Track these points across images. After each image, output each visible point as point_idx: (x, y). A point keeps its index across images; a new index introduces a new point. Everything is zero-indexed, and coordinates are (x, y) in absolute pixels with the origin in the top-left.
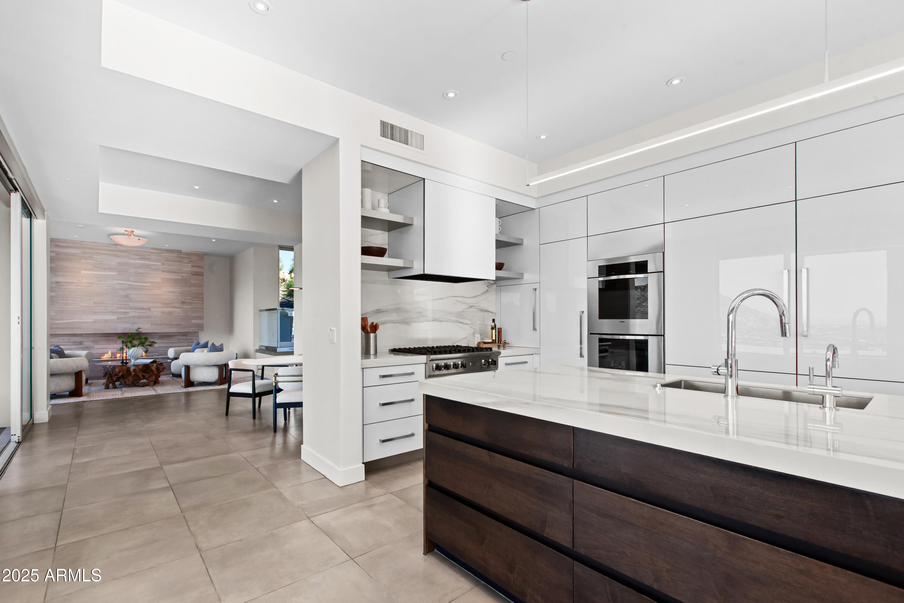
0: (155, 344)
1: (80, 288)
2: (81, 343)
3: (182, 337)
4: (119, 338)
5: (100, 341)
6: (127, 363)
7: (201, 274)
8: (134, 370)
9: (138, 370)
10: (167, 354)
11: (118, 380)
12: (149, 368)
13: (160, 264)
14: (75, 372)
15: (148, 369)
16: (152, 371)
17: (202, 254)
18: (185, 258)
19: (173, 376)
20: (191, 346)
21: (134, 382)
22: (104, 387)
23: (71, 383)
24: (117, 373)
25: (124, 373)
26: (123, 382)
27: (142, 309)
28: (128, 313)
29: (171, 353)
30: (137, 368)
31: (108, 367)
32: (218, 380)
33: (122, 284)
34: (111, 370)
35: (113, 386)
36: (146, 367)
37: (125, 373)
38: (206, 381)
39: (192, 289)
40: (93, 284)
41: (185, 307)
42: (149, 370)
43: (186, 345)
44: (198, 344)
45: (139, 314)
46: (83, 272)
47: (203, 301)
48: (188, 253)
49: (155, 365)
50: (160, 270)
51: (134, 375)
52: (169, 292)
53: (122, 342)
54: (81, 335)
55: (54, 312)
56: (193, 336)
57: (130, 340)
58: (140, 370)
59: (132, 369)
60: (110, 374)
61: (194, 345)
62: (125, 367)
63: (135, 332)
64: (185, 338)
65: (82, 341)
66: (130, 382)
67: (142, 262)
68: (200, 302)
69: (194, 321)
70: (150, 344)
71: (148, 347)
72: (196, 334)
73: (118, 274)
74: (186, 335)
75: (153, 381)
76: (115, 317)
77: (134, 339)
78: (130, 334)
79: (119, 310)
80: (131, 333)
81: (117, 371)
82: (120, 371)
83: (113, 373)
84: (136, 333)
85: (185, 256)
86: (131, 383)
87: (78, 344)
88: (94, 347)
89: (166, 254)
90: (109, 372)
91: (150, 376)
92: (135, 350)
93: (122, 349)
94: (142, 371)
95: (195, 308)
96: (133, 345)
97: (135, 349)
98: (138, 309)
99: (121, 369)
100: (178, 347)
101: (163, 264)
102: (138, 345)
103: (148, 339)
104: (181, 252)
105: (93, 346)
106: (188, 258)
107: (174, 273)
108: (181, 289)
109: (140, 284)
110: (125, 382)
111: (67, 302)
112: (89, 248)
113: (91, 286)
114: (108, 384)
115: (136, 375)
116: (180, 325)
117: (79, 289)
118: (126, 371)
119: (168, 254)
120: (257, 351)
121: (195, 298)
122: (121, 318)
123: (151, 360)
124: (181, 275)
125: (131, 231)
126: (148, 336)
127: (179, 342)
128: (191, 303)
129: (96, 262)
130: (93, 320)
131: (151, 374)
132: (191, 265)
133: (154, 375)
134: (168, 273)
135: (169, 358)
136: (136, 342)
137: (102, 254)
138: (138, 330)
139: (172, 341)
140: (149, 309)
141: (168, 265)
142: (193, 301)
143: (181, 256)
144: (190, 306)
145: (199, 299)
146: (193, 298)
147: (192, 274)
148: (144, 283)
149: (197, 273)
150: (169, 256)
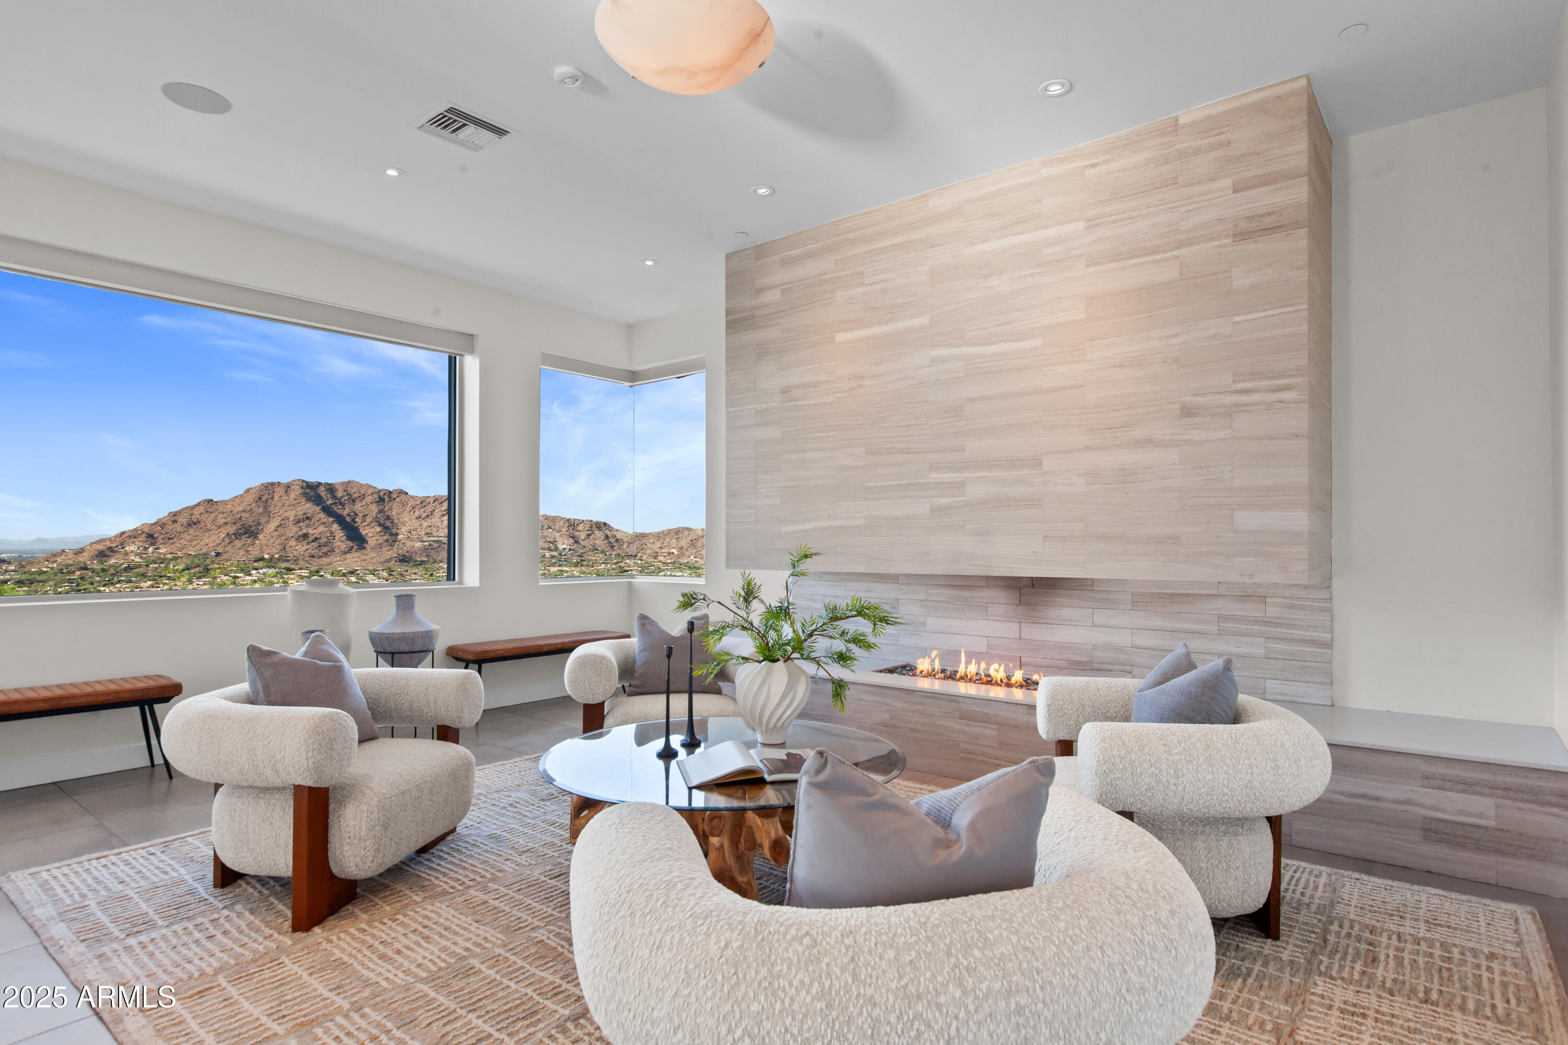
3: (1236, 609)
13: (1081, 225)
18: (1199, 150)
28: (961, 485)
33: (944, 360)
39: (1235, 323)
40: (862, 377)
41: (1196, 435)
46: (841, 337)
48: (1210, 117)
50: (1081, 256)
52: (1121, 366)
55: (780, 494)
64: (1252, 610)
68: (1286, 395)
69: (1247, 519)
76: (922, 508)
79: (935, 476)
85: (1198, 143)
88: (924, 624)
98: (993, 463)
101: (1092, 224)
104: (1179, 125)
106: (1212, 148)
107: (1153, 253)
108: (1176, 335)
109: (1003, 348)
111: (805, 455)
113: (859, 386)
116: (1174, 539)
122: (945, 507)
124: (1177, 257)
129: (869, 288)
130: (863, 523)
132: (1228, 182)
134: (1117, 265)
140: (1036, 462)
141: (1114, 222)
142: (1243, 399)
143: (1179, 146)
144: (1229, 431)
145: (1273, 378)
146: (1240, 381)
147: (1241, 234)
148: (1017, 341)
149: (1269, 221)
150: (1118, 171)
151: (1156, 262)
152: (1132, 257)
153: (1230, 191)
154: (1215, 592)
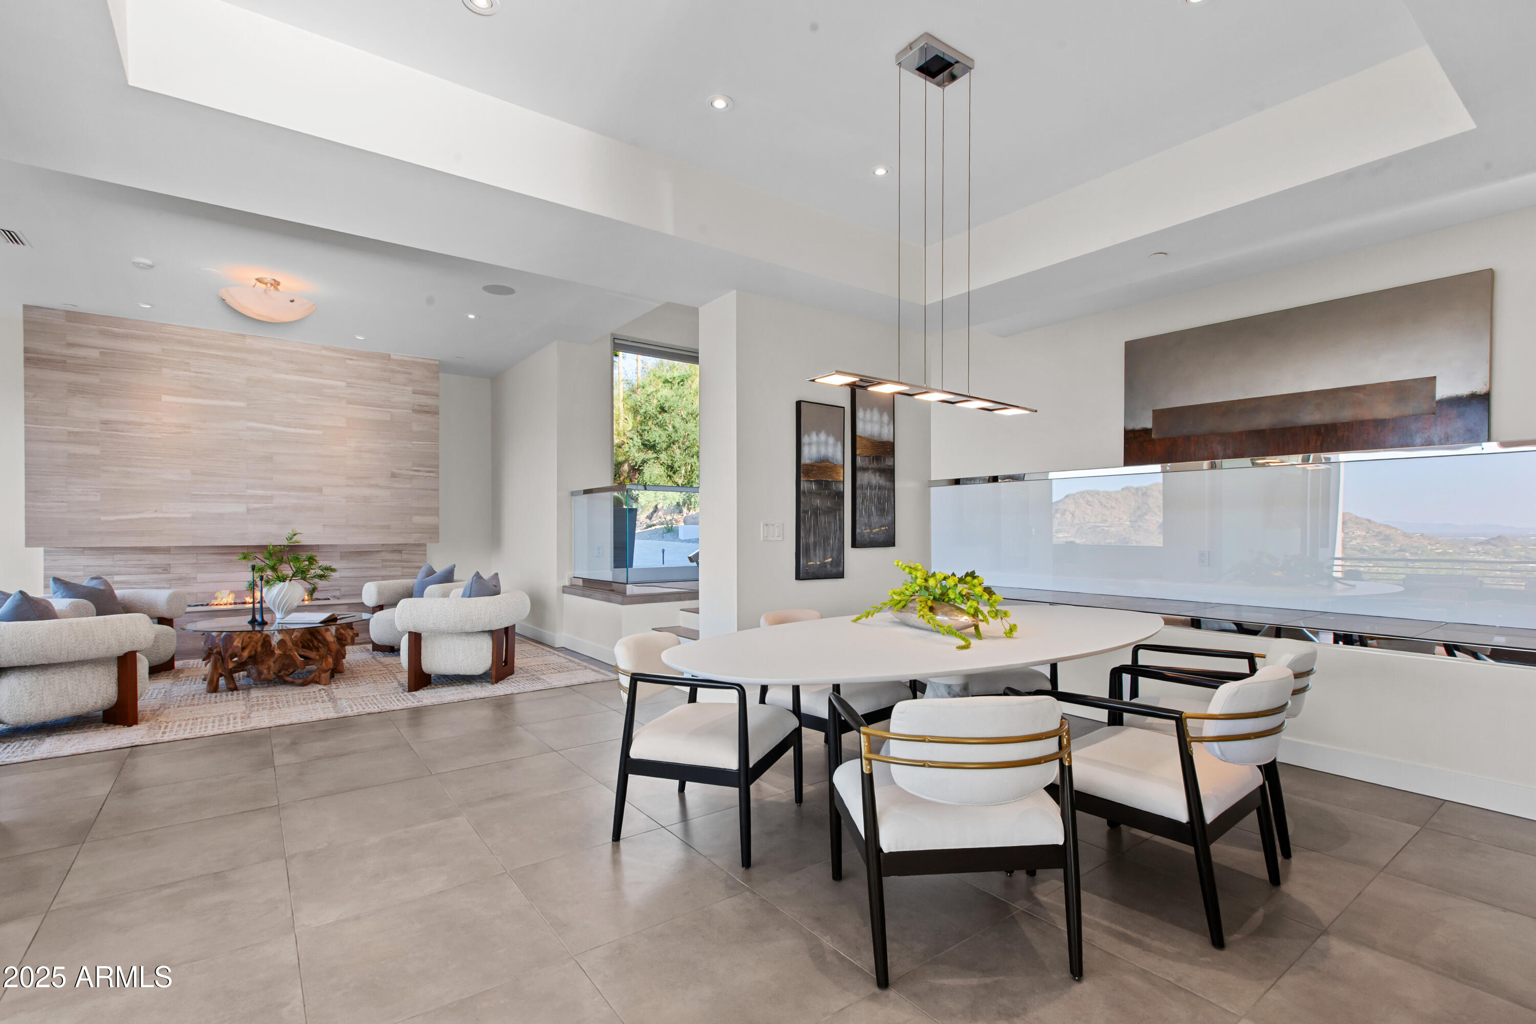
0: (333, 574)
1: (158, 436)
2: (166, 569)
3: (390, 556)
4: (245, 558)
5: (210, 563)
6: (263, 623)
7: (433, 412)
8: (282, 643)
9: (290, 644)
10: (360, 595)
11: (241, 666)
12: (320, 638)
13: (344, 384)
14: (116, 657)
15: (316, 639)
16: (326, 643)
17: (436, 365)
18: (399, 372)
19: (374, 650)
20: (414, 576)
21: (282, 673)
22: (205, 685)
23: (105, 686)
24: (236, 650)
25: (256, 651)
26: (253, 671)
27: (304, 489)
28: (271, 497)
29: (370, 594)
30: (287, 638)
31: (214, 634)
32: (491, 669)
33: (258, 430)
34: (221, 644)
35: (227, 685)
36: (311, 636)
37: (259, 649)
38: (462, 673)
39: (413, 444)
40: (189, 427)
41: (397, 485)
42: (319, 641)
43: (400, 573)
44: (431, 572)
45: (296, 501)
46: (166, 398)
47: (437, 473)
48: (404, 361)
49: (333, 629)
50: (344, 398)
51: (280, 656)
52: (363, 451)
53: (251, 569)
54: (167, 550)
55: (99, 494)
56: (413, 554)
57: (272, 565)
58: (295, 644)
59: (276, 639)
60: (219, 653)
61: (421, 573)
62: (259, 635)
63: (286, 543)
64: (396, 556)
65: (169, 565)
66: (271, 673)
67: (303, 379)
68: (431, 474)
69: (417, 519)
70: (322, 573)
71: (316, 580)
72: (420, 547)
73: (248, 405)
74: (400, 552)
75: (329, 670)
76: (241, 508)
77: (281, 561)
78: (271, 547)
79: (250, 492)
80: (273, 546)
81: (237, 647)
82: (245, 644)
83: (226, 650)
84: (288, 546)
85: (399, 369)
86: (274, 676)
87: (160, 570)
88: (195, 578)
89: (356, 362)
90: (216, 647)
91: (323, 658)
92: (284, 587)
93: (253, 586)
94: (301, 642)
95: (423, 489)
96: (280, 575)
97: (285, 585)
98: (293, 488)
99: (249, 640)
100: (384, 578)
101: (349, 385)
102: (291, 575)
103: (316, 561)
104: (390, 358)
105: (193, 576)
106: (404, 373)
107: (380, 407)
108: (390, 443)
109: (299, 431)
110: (260, 673)
111: (130, 469)
112: (180, 342)
113: (185, 432)
114: (215, 679)
115: (285, 655)
116: (388, 527)
117: (157, 439)
118: (260, 644)
119: (361, 363)
120: (565, 590)
121: (420, 465)
122: (258, 509)
123: (324, 616)
124: (390, 412)
125: (273, 282)
126: (315, 554)
127: (384, 567)
128: (411, 478)
129: (195, 374)
130: (189, 515)
131: (323, 651)
132: (411, 389)
133: (330, 655)
134: (360, 407)
135: (362, 607)
136: (287, 570)
137: (211, 356)
138: (291, 539)
139: (368, 565)
140: (320, 490)
141: (361, 388)
142: (416, 473)
143: (390, 367)
144: (411, 485)
145: (428, 467)
146: (415, 466)
147: (415, 410)
148: (308, 429)
149: (426, 409)
150: (362, 366)
151: (380, 411)
152: (370, 406)
153: (412, 392)
154: (380, 550)
